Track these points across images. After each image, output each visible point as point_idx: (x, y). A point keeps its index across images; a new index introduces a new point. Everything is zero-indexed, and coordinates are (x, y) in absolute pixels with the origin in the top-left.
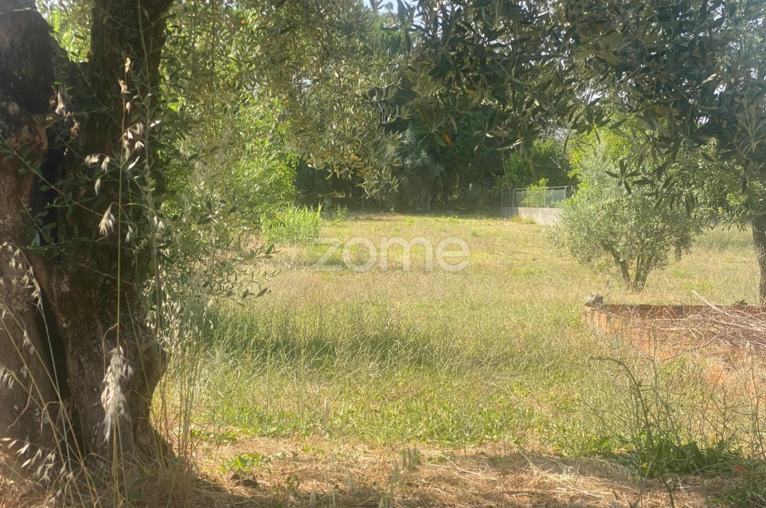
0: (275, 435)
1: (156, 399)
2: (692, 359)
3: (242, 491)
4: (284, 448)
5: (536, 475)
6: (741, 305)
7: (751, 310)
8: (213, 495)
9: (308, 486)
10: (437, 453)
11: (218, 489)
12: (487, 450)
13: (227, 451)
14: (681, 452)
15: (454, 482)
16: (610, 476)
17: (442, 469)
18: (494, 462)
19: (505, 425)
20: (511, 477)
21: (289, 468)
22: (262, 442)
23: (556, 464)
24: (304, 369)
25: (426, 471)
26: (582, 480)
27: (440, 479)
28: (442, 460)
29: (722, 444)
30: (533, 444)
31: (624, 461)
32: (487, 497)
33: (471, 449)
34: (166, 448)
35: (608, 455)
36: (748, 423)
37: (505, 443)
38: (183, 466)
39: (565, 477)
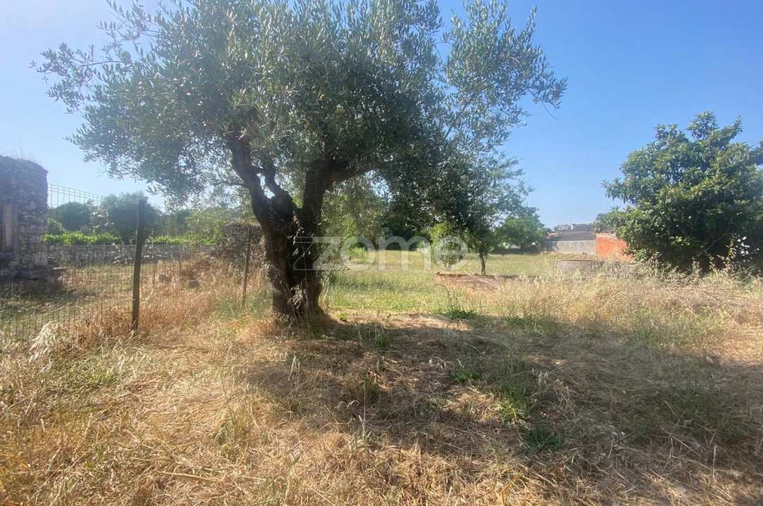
0: (351, 308)
1: (319, 299)
2: (463, 288)
3: (343, 323)
4: (354, 312)
5: (422, 319)
6: (476, 274)
7: (479, 276)
8: (335, 324)
9: (361, 321)
10: (395, 313)
11: (336, 322)
12: (408, 312)
13: (339, 312)
14: (461, 313)
15: (400, 321)
16: (442, 319)
17: (396, 317)
18: (410, 315)
19: (414, 306)
20: (415, 320)
21: (355, 317)
22: (348, 310)
23: (426, 316)
24: (359, 291)
25: (392, 318)
26: (434, 320)
27: (395, 320)
28: (396, 315)
29: (471, 311)
30: (421, 311)
31: (445, 315)
32: (408, 325)
33: (404, 312)
34: (322, 311)
35: (441, 314)
36: (478, 305)
37: (413, 311)
38: (327, 316)
39: (429, 319)
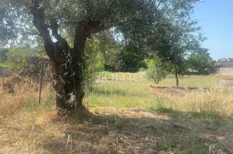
0: (101, 106)
1: (83, 100)
2: (166, 95)
3: (96, 114)
4: (102, 108)
5: (142, 113)
6: (173, 87)
7: (175, 88)
8: (92, 115)
9: (106, 114)
10: (126, 109)
11: (93, 114)
12: (134, 109)
13: (94, 108)
14: (164, 109)
15: (129, 114)
16: (153, 113)
17: (127, 111)
18: (135, 110)
19: (137, 105)
20: (138, 113)
21: (104, 111)
22: (99, 107)
23: (145, 111)
24: (106, 96)
25: (125, 112)
26: (149, 113)
27: (127, 113)
28: (127, 110)
29: (171, 108)
30: (141, 108)
31: (155, 110)
32: (134, 116)
33: (131, 109)
34: (85, 108)
35: (153, 110)
36: (175, 105)
37: (137, 108)
38: (87, 111)
39: (146, 113)
